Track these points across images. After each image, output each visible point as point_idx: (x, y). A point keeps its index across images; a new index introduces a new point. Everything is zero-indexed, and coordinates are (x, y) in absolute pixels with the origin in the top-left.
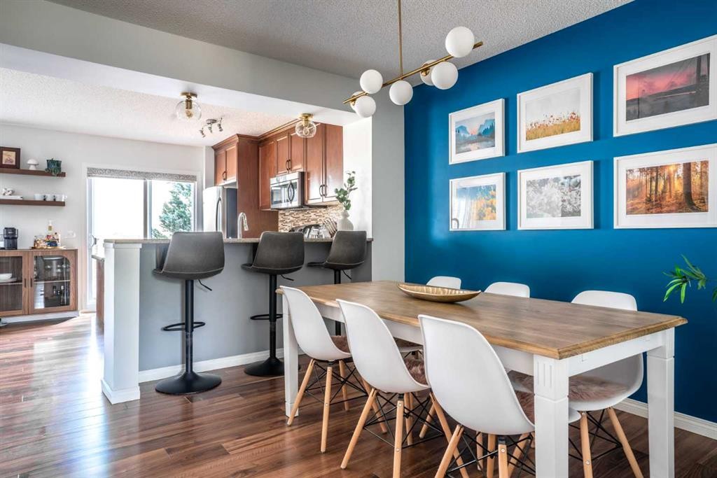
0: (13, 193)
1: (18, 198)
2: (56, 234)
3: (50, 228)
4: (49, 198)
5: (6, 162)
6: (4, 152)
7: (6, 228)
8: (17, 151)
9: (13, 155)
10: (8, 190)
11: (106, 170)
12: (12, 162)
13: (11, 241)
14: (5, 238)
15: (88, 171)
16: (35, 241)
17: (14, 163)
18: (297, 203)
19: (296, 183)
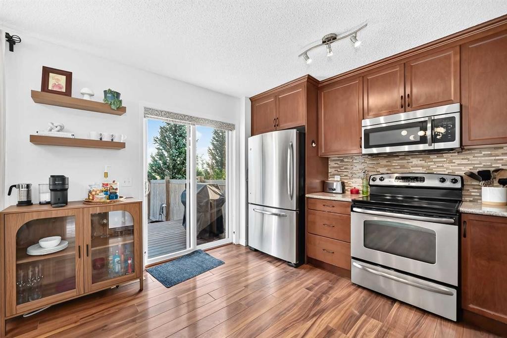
0: (62, 129)
1: (69, 136)
2: (114, 182)
3: (106, 175)
4: (106, 138)
5: (53, 87)
6: (51, 74)
7: (52, 176)
8: (69, 76)
9: (62, 79)
10: (56, 124)
11: (162, 112)
12: (61, 88)
13: (59, 193)
14: (51, 190)
15: (145, 110)
16: (90, 192)
17: (64, 90)
18: (455, 144)
19: (454, 118)
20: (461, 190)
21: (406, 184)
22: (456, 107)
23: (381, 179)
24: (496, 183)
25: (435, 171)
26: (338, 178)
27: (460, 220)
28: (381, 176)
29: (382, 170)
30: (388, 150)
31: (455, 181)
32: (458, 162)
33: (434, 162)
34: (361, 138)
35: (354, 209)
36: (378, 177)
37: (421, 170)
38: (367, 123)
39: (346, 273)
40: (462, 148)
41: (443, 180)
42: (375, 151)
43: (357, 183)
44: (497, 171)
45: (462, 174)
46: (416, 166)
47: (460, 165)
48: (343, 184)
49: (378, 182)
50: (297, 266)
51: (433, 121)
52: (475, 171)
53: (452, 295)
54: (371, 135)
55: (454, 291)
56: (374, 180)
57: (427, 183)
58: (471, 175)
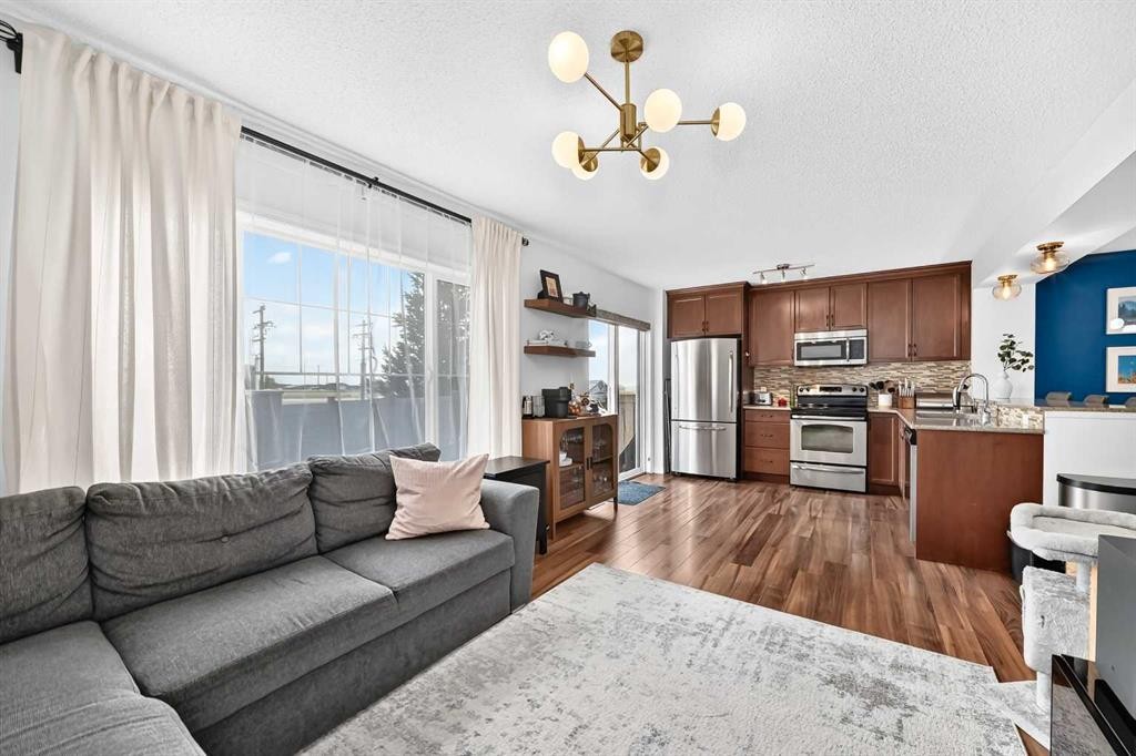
18: (864, 361)
19: (863, 341)
20: (866, 397)
21: (827, 393)
22: (864, 332)
23: (808, 390)
24: (887, 391)
25: (849, 382)
26: (764, 389)
27: (868, 417)
28: (807, 386)
29: (808, 381)
30: (821, 363)
31: (862, 390)
32: (865, 375)
33: (849, 375)
34: (793, 351)
36: (805, 387)
37: (838, 381)
38: (801, 337)
39: (785, 479)
40: (868, 363)
41: (855, 390)
42: (806, 363)
43: (783, 394)
44: (888, 382)
45: (867, 384)
46: (835, 378)
47: (867, 377)
48: (772, 396)
49: (805, 393)
50: (737, 480)
51: (851, 342)
52: (875, 383)
53: (862, 473)
54: (803, 348)
55: (864, 470)
56: (800, 391)
57: (843, 393)
58: (872, 385)
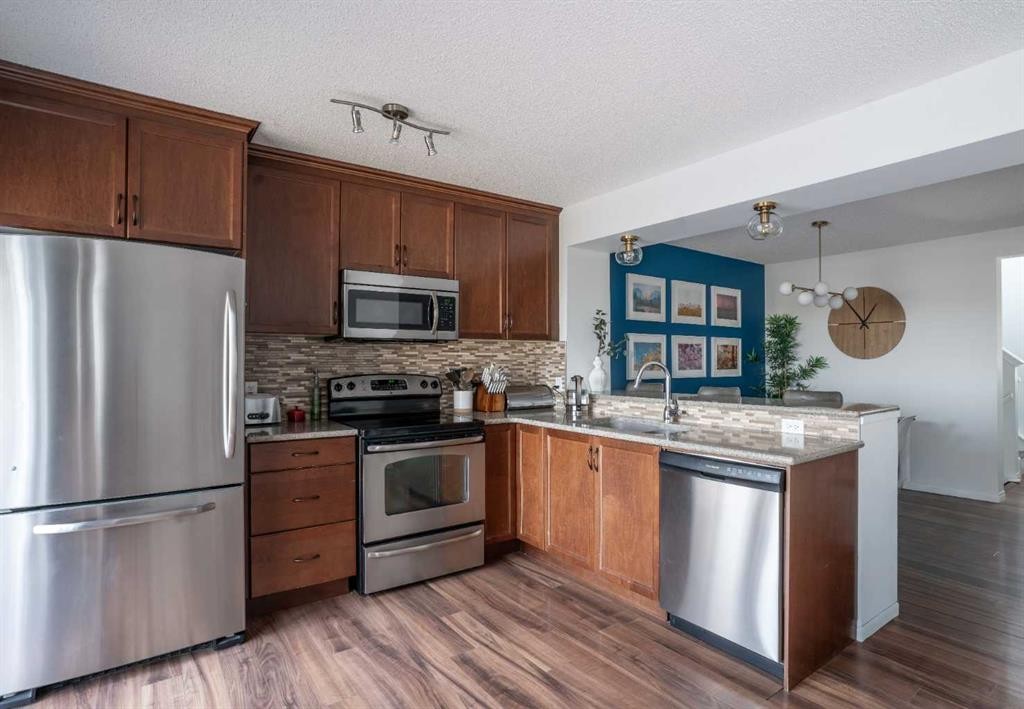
18: (454, 335)
19: (454, 299)
23: (351, 386)
25: (410, 370)
28: (348, 380)
31: (435, 385)
32: (430, 357)
33: (407, 356)
35: (369, 448)
36: (344, 382)
41: (425, 385)
49: (347, 392)
50: (245, 636)
56: (339, 387)
